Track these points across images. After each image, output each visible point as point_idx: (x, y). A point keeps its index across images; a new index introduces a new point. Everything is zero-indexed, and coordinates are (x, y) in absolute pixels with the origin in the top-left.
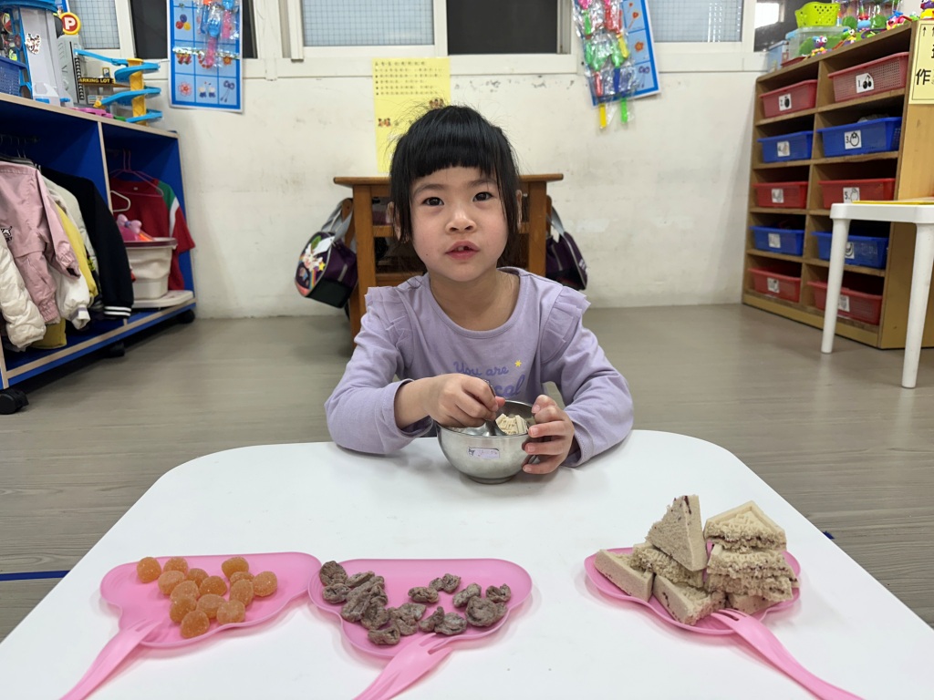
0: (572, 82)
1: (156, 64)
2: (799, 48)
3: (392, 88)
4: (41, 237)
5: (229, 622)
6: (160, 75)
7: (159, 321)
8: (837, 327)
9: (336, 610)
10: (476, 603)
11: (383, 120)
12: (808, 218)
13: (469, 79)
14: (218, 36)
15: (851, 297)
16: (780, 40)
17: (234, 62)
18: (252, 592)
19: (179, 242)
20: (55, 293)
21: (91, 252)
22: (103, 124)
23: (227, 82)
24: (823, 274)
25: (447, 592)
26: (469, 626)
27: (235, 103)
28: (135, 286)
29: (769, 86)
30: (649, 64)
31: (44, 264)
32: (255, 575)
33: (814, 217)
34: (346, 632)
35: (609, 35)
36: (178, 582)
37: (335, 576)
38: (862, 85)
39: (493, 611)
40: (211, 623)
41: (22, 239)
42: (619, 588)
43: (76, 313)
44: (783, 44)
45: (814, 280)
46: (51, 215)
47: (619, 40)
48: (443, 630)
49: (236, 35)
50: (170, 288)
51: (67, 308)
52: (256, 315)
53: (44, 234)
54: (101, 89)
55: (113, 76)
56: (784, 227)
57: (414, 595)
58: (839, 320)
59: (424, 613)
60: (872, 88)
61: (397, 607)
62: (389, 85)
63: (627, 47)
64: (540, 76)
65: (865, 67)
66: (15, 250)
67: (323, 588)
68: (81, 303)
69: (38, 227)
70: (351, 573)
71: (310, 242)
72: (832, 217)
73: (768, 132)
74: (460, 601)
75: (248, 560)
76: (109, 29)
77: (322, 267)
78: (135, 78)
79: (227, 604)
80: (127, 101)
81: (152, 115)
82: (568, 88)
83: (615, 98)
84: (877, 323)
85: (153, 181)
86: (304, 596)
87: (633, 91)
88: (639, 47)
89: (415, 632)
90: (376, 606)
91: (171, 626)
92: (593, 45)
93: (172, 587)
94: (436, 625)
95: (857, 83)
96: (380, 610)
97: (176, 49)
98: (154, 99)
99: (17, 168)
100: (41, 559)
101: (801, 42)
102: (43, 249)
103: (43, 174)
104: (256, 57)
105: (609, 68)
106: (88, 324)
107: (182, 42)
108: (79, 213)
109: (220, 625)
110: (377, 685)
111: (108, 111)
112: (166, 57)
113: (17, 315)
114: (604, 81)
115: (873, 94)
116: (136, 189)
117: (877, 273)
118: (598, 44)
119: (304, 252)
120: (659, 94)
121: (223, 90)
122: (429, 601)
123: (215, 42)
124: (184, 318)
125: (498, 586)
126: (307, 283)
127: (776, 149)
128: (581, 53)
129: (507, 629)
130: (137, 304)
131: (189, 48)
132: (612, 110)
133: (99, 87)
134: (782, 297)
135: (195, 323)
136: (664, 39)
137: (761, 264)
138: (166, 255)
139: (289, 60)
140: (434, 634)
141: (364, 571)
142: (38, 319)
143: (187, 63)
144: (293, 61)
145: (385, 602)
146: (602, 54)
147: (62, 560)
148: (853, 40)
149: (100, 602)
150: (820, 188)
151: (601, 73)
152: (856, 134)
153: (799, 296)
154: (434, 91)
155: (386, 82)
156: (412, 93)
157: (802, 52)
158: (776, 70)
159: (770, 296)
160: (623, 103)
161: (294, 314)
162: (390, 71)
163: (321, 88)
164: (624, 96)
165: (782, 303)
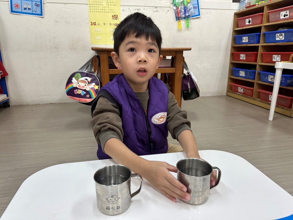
3: (96, 9)
11: (93, 23)
12: (257, 66)
13: (128, 7)
30: (197, 5)
60: (288, 17)
62: (95, 8)
64: (156, 7)
72: (275, 67)
82: (167, 13)
83: (185, 18)
84: (290, 107)
87: (191, 16)
95: (281, 15)
105: (182, 6)
114: (180, 11)
120: (200, 17)
127: (242, 39)
132: (183, 22)
134: (244, 94)
150: (262, 55)
151: (180, 8)
152: (282, 35)
153: (253, 95)
154: (114, 12)
155: (94, 7)
156: (105, 12)
157: (256, 2)
158: (243, 9)
159: (239, 94)
160: (187, 20)
161: (57, 102)
162: (95, 2)
163: (66, 8)
164: (188, 18)
165: (245, 96)
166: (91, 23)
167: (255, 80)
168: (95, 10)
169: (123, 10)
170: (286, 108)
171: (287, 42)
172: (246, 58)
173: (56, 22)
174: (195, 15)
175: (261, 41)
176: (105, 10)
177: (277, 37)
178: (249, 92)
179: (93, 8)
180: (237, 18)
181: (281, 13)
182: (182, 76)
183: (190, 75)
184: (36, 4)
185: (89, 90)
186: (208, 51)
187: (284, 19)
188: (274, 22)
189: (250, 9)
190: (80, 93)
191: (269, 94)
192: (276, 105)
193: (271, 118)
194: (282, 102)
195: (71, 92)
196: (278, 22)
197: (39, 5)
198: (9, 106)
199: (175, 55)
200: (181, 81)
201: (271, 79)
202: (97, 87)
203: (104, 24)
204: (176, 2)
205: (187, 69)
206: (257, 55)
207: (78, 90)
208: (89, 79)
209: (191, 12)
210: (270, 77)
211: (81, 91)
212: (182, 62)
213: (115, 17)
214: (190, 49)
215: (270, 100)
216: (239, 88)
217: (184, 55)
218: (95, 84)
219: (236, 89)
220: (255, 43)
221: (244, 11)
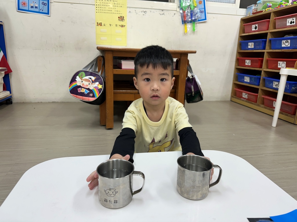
0: (175, 14)
11: (99, 23)
13: (134, 9)
38: (290, 22)
44: (254, 6)
45: (264, 95)
50: (3, 90)
60: (294, 24)
62: (102, 9)
64: (163, 10)
65: (292, 16)
72: (280, 73)
82: (173, 16)
83: (191, 22)
84: (295, 114)
87: (197, 20)
88: (200, 3)
95: (287, 22)
105: (189, 10)
114: (187, 15)
115: (296, 26)
117: (295, 95)
120: (207, 22)
127: (248, 45)
128: (179, 3)
132: (189, 26)
148: (284, 5)
150: (267, 61)
151: (186, 11)
152: (288, 41)
153: (257, 101)
154: (120, 13)
155: (101, 7)
156: (111, 13)
157: (263, 8)
158: (250, 15)
159: (243, 99)
160: (194, 24)
161: (59, 101)
162: (102, 3)
163: (73, 8)
164: (194, 22)
165: (248, 102)
166: (97, 23)
167: (260, 86)
168: (102, 11)
169: (130, 12)
170: (290, 115)
171: (293, 49)
172: (251, 64)
173: (62, 21)
174: (202, 19)
175: (267, 47)
176: (111, 11)
177: (282, 43)
178: (253, 98)
179: (100, 9)
180: (244, 24)
181: (288, 20)
182: (187, 78)
183: (194, 78)
184: (43, 3)
185: (93, 89)
186: (213, 55)
187: (290, 26)
188: (280, 29)
189: (257, 15)
190: (83, 92)
191: (273, 101)
192: (280, 112)
193: (274, 124)
194: (286, 109)
195: (75, 91)
196: (285, 29)
197: (46, 4)
198: (11, 103)
199: (180, 58)
200: (185, 83)
201: (276, 85)
202: (100, 87)
203: (110, 25)
204: (183, 6)
205: (191, 72)
206: (262, 61)
207: (81, 89)
208: (93, 78)
209: (197, 16)
210: (275, 83)
211: (85, 89)
212: (187, 65)
213: (121, 19)
214: (195, 52)
215: (274, 106)
216: (244, 94)
217: (188, 58)
218: (99, 83)
219: (241, 95)
220: (261, 49)
221: (251, 17)
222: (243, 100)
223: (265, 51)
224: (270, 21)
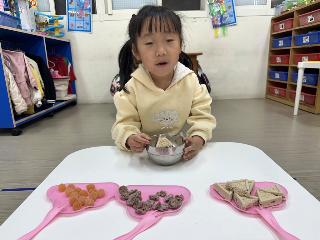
0: (206, 20)
1: (63, 17)
2: (287, 7)
4: (25, 76)
5: (89, 205)
6: (64, 20)
7: (65, 105)
8: (299, 106)
9: (124, 202)
10: (172, 201)
12: (289, 68)
14: (83, 6)
15: (305, 96)
16: (280, 4)
17: (89, 16)
18: (96, 195)
19: (71, 78)
20: (30, 95)
21: (42, 81)
22: (46, 38)
23: (86, 22)
24: (294, 87)
25: (162, 197)
26: (169, 208)
27: (89, 30)
28: (57, 93)
29: (276, 20)
30: (233, 14)
31: (26, 86)
32: (97, 190)
33: (291, 67)
34: (127, 209)
35: (219, 3)
36: (72, 192)
37: (124, 191)
38: (310, 20)
39: (177, 203)
40: (83, 206)
41: (19, 77)
42: (221, 196)
43: (37, 102)
44: (281, 5)
45: (291, 90)
46: (29, 69)
47: (223, 5)
48: (160, 209)
49: (90, 6)
50: (68, 94)
51: (34, 100)
52: (97, 102)
53: (26, 75)
54: (44, 26)
55: (48, 21)
56: (281, 71)
57: (151, 197)
58: (300, 104)
59: (154, 203)
60: (313, 21)
61: (145, 201)
63: (225, 7)
64: (194, 18)
65: (311, 13)
66: (17, 81)
67: (120, 195)
68: (39, 99)
69: (24, 73)
70: (130, 190)
71: (115, 77)
72: (298, 67)
73: (275, 37)
74: (166, 200)
75: (95, 185)
76: (47, 5)
77: (119, 86)
78: (56, 22)
79: (88, 199)
80: (53, 30)
81: (62, 34)
82: (204, 23)
83: (221, 26)
84: (314, 105)
85: (62, 57)
86: (114, 197)
87: (227, 23)
88: (229, 7)
89: (151, 210)
90: (138, 201)
91: (70, 206)
92: (213, 7)
93: (70, 193)
94: (158, 208)
95: (308, 19)
96: (139, 202)
97: (69, 12)
98: (62, 29)
99: (17, 53)
100: (27, 184)
101: (288, 5)
102: (26, 81)
103: (26, 55)
104: (96, 14)
105: (219, 15)
106: (42, 106)
107: (71, 9)
108: (38, 68)
109: (86, 206)
110: (138, 227)
111: (47, 33)
112: (66, 14)
113: (18, 103)
114: (217, 20)
115: (314, 23)
116: (56, 60)
117: (314, 87)
118: (215, 7)
119: (113, 81)
120: (237, 24)
121: (85, 25)
122: (156, 200)
123: (82, 9)
124: (73, 103)
125: (179, 195)
126: (114, 92)
127: (278, 43)
128: (209, 10)
129: (182, 209)
130: (57, 99)
131: (74, 11)
132: (220, 30)
133: (43, 25)
135: (77, 105)
136: (238, 4)
137: (272, 84)
138: (67, 82)
139: (107, 14)
140: (157, 211)
141: (134, 189)
142: (25, 104)
143: (73, 16)
144: (109, 15)
145: (141, 199)
146: (216, 10)
147: (34, 184)
148: (307, 3)
149: (47, 198)
150: (294, 57)
152: (307, 38)
153: (286, 95)
158: (279, 15)
160: (224, 28)
164: (224, 25)
165: (279, 98)
167: (288, 81)
171: (312, 44)
172: (281, 61)
174: (232, 22)
175: (292, 44)
177: (304, 40)
178: (283, 93)
181: (308, 17)
186: (245, 55)
189: (284, 14)
196: (307, 25)
206: (289, 58)
209: (227, 20)
219: (273, 91)
222: (275, 96)
223: (291, 48)
224: (294, 20)
